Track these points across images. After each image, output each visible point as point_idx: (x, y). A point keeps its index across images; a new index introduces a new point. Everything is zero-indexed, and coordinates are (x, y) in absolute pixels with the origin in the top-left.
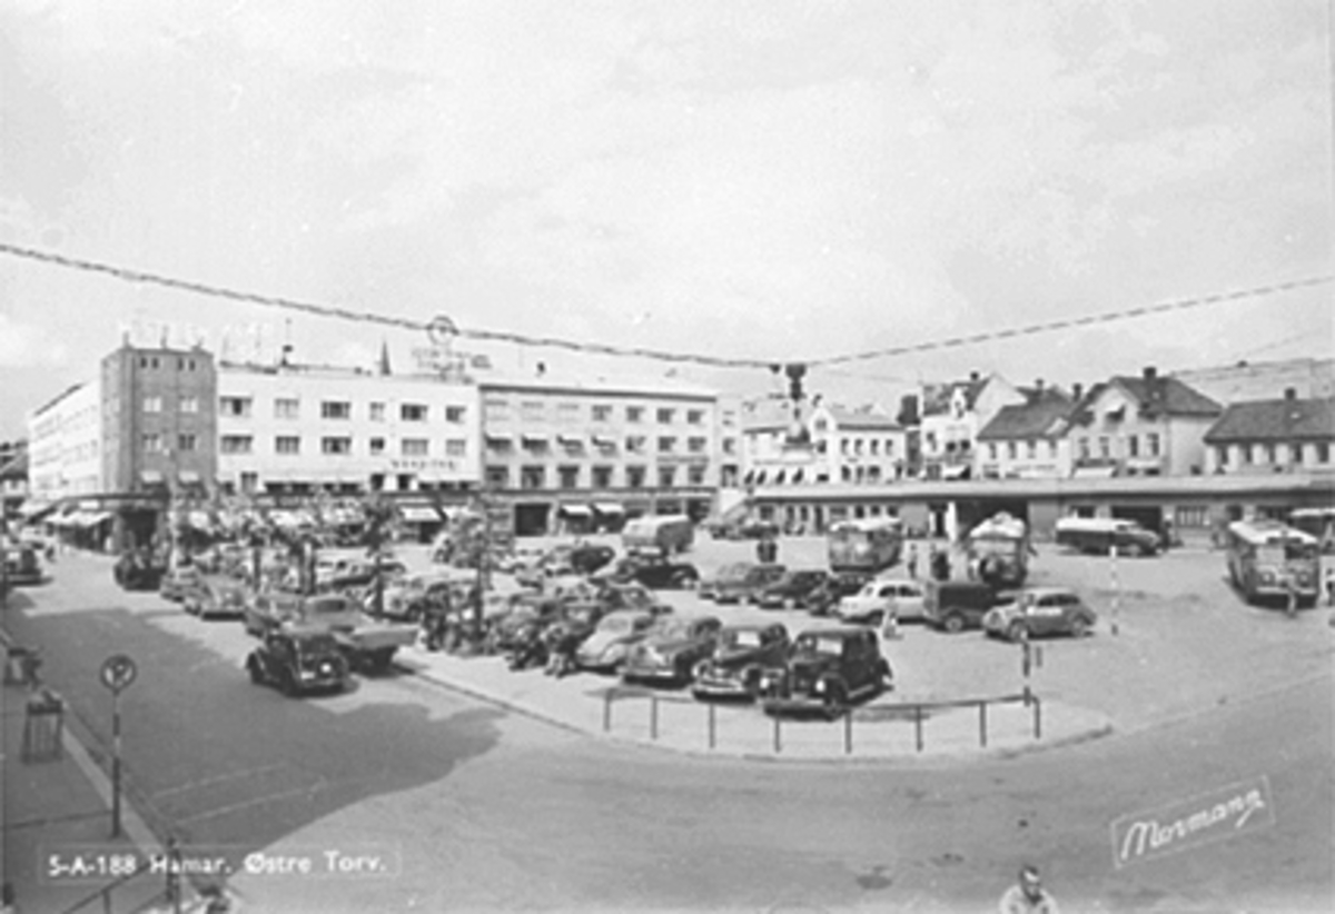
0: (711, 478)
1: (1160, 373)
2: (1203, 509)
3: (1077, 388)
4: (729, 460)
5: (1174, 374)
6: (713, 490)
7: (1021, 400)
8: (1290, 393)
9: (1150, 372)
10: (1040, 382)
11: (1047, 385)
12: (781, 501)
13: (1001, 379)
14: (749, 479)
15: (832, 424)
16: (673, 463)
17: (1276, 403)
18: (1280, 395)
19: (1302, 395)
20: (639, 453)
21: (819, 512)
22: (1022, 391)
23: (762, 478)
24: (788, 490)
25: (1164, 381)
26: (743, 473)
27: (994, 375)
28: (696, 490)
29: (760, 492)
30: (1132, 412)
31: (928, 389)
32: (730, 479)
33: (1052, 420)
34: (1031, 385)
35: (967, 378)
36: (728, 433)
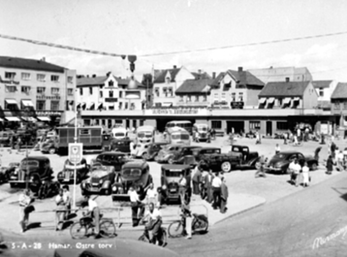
0: (62, 106)
1: (244, 70)
2: (259, 122)
3: (214, 74)
4: (70, 99)
5: (248, 70)
6: (62, 112)
7: (193, 78)
8: (288, 79)
9: (240, 69)
10: (200, 71)
11: (202, 73)
12: (93, 117)
13: (185, 69)
14: (79, 107)
15: (116, 84)
16: (44, 99)
17: (283, 83)
18: (284, 80)
19: (291, 80)
20: (28, 94)
21: (110, 122)
22: (194, 74)
23: (84, 107)
24: (96, 112)
25: (245, 72)
26: (76, 104)
27: (182, 67)
28: (54, 111)
29: (84, 113)
30: (234, 84)
31: (156, 71)
32: (70, 107)
33: (204, 86)
34: (197, 72)
35: (172, 68)
36: (69, 86)
